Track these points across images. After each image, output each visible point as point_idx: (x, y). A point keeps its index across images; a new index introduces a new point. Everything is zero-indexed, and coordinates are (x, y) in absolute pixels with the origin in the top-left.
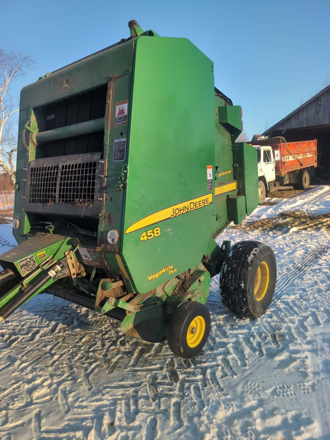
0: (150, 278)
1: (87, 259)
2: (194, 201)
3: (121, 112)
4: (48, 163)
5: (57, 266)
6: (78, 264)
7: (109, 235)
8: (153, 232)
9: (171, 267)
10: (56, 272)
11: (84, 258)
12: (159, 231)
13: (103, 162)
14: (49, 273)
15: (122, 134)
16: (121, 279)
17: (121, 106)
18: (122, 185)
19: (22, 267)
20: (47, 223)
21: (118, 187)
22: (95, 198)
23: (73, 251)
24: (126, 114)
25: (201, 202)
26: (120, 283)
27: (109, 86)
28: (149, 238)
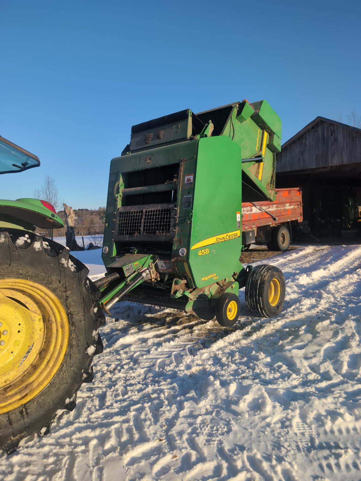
0: (203, 279)
1: (163, 268)
2: (229, 234)
3: (189, 180)
4: (134, 209)
5: (147, 270)
6: (156, 272)
7: (180, 251)
8: (205, 251)
9: (215, 275)
10: (146, 274)
11: (160, 268)
12: (208, 251)
13: (176, 208)
14: (143, 274)
15: (189, 193)
16: (186, 279)
17: (189, 177)
18: (189, 222)
19: (126, 270)
20: (131, 248)
21: (187, 223)
22: (171, 230)
23: (154, 264)
24: (192, 181)
25: (233, 235)
26: (185, 281)
27: (180, 164)
28: (203, 254)
